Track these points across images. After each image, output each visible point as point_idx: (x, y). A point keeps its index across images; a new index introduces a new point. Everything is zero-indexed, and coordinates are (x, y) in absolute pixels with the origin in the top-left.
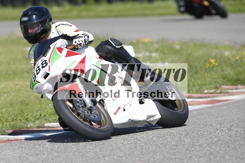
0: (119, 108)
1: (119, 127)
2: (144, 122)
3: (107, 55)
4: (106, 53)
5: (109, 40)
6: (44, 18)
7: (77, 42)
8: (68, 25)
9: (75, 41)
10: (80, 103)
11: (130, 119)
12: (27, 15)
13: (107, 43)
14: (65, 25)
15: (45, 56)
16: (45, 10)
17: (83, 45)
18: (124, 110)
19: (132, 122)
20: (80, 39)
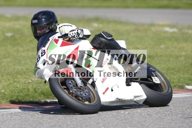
0: (107, 89)
1: (108, 104)
2: (131, 101)
3: (100, 45)
4: (100, 44)
5: (102, 33)
6: (50, 21)
7: (72, 34)
8: (69, 25)
9: (70, 34)
10: (71, 84)
11: (117, 98)
12: (37, 18)
13: (100, 35)
14: (67, 25)
15: (45, 47)
16: (52, 14)
17: (77, 37)
18: (112, 90)
19: (119, 100)
20: (73, 32)
